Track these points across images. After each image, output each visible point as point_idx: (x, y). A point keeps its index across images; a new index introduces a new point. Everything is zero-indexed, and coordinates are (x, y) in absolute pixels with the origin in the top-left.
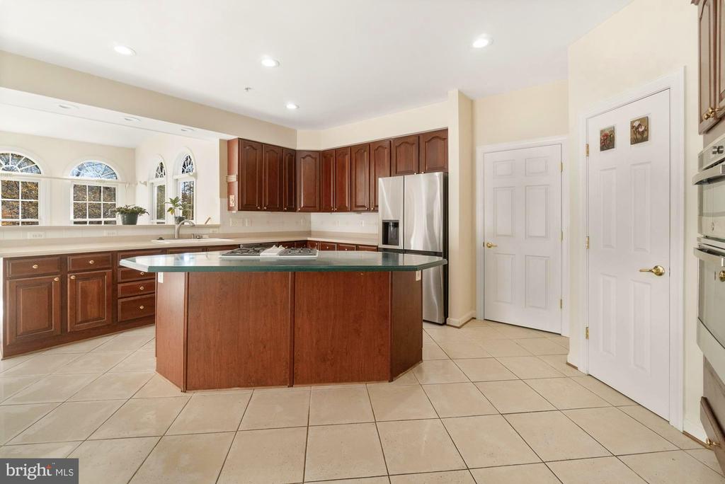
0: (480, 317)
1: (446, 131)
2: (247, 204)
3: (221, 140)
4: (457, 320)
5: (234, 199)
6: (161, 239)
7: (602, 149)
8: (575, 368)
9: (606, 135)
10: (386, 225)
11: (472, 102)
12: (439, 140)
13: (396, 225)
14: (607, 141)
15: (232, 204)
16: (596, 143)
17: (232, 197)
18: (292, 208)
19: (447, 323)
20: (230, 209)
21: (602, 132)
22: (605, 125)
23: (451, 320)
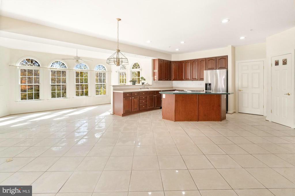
0: (237, 112)
1: (227, 56)
2: (160, 79)
3: (152, 59)
4: (231, 112)
5: (156, 77)
6: (141, 89)
7: (275, 65)
8: (268, 121)
9: (277, 62)
10: (206, 85)
11: (234, 47)
12: (223, 59)
13: (210, 84)
14: (277, 63)
15: (156, 79)
16: (274, 64)
17: (155, 77)
18: (170, 80)
19: (228, 113)
20: (154, 80)
21: (275, 61)
22: (277, 59)
23: (229, 112)
